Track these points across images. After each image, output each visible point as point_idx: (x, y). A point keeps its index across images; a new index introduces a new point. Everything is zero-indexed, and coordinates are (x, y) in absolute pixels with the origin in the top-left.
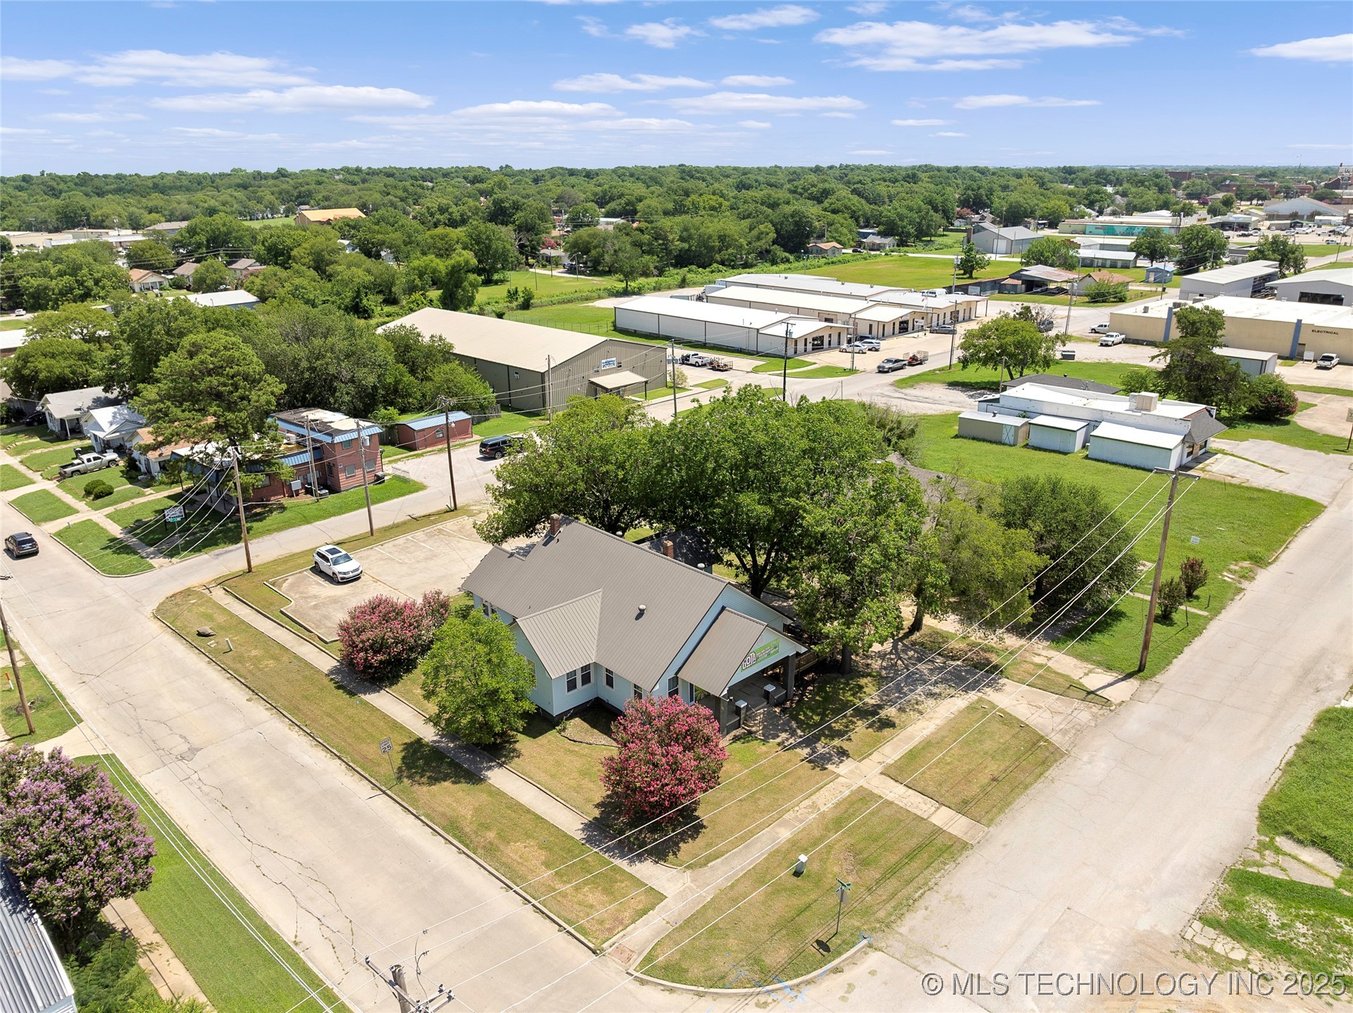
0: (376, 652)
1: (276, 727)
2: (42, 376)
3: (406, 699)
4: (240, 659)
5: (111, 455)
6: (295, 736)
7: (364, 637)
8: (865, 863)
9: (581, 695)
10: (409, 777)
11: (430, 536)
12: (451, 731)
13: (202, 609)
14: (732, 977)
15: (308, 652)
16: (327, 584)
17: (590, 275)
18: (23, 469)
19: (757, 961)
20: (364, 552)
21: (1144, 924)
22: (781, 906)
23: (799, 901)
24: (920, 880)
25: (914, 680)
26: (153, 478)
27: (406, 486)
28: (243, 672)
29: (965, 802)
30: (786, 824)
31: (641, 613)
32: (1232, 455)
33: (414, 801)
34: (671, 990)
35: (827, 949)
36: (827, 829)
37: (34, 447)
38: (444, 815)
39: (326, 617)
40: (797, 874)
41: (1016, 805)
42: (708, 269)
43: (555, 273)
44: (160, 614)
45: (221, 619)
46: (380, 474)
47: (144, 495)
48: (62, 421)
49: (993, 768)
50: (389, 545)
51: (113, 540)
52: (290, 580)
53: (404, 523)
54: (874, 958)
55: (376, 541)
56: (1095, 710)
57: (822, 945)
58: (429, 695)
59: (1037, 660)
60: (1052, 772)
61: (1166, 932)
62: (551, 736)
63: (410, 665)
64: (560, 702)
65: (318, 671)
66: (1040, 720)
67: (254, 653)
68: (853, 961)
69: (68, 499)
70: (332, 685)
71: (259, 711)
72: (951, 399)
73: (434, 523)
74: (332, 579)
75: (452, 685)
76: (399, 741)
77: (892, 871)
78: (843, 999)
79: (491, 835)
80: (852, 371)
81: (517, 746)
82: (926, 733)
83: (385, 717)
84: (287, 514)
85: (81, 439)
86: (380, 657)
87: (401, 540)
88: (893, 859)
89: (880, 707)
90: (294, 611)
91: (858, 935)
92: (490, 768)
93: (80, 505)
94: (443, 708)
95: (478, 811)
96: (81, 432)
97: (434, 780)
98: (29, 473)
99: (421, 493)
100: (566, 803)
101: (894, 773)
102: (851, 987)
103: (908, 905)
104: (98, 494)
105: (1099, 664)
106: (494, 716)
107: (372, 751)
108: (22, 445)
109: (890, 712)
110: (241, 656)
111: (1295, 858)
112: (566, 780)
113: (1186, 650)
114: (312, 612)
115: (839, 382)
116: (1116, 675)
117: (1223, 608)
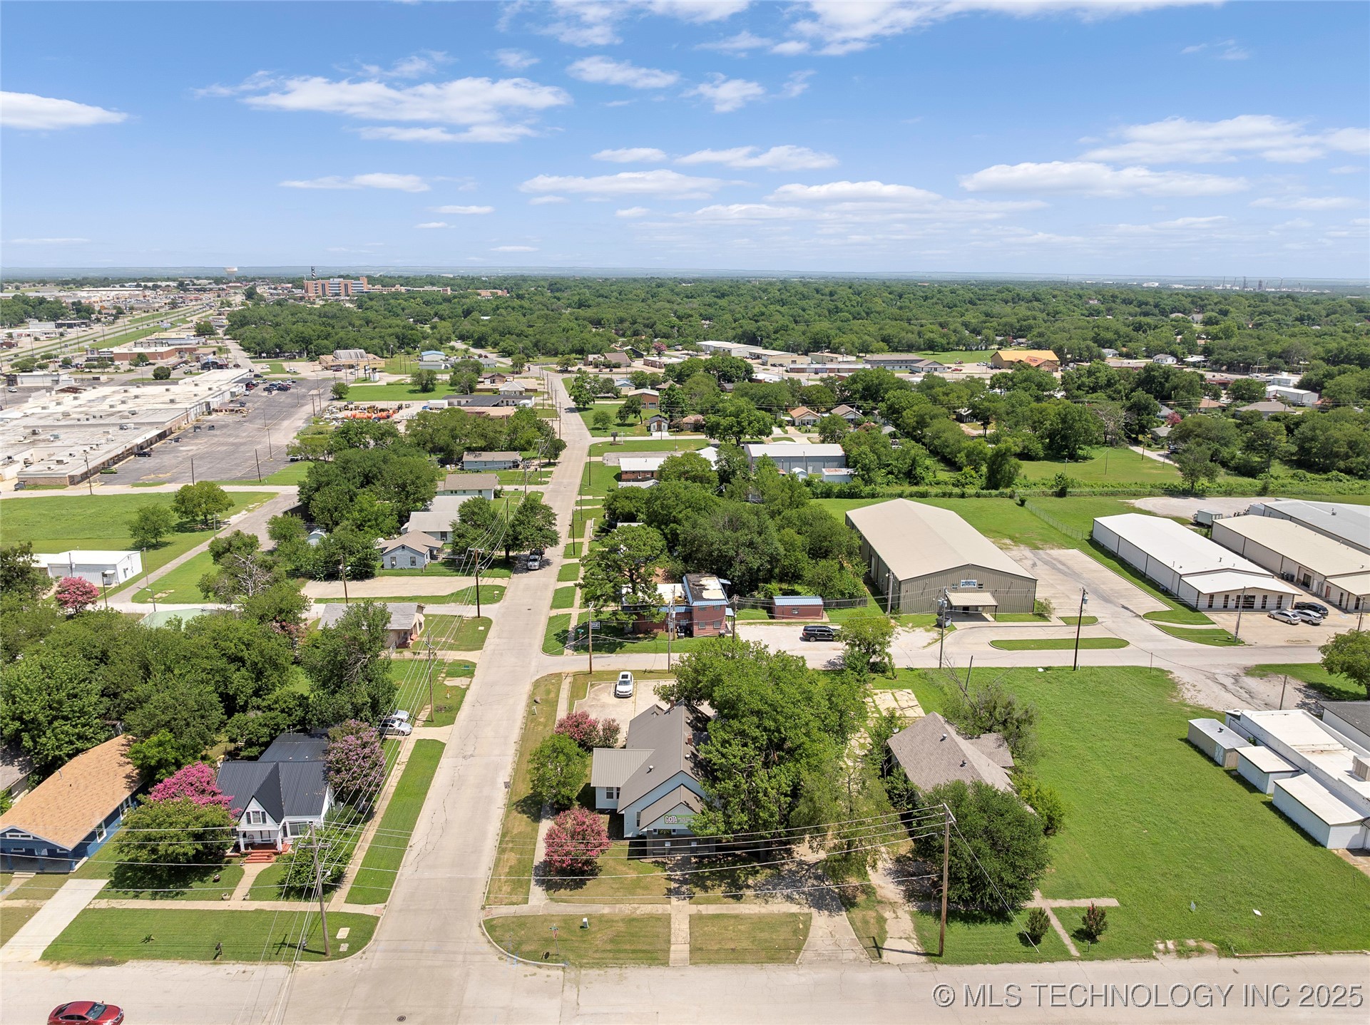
8: (613, 941)
9: (613, 804)
10: (520, 806)
13: (553, 687)
14: (506, 943)
16: (612, 695)
18: (581, 568)
19: (520, 944)
20: (651, 682)
22: (559, 934)
23: (566, 936)
25: (794, 885)
28: (527, 727)
29: (702, 949)
30: (614, 908)
31: (650, 771)
33: (507, 817)
35: (547, 958)
36: (624, 920)
38: (510, 828)
40: (583, 927)
41: (722, 966)
44: (536, 682)
45: (553, 696)
49: (743, 945)
51: (566, 632)
52: (602, 686)
54: (560, 973)
56: (862, 957)
57: (548, 955)
59: (888, 915)
60: (769, 966)
64: (600, 802)
66: (819, 942)
67: (541, 720)
68: (549, 968)
69: (578, 596)
74: (615, 693)
77: (618, 951)
79: (511, 846)
80: (1234, 642)
82: (748, 911)
88: (627, 947)
89: (749, 887)
90: (579, 704)
91: (566, 961)
92: (548, 818)
93: (578, 602)
95: (522, 833)
101: (695, 918)
102: (535, 974)
103: (601, 966)
105: (923, 938)
109: (750, 893)
110: (535, 719)
115: (1196, 650)
116: (920, 950)
117: (1102, 959)
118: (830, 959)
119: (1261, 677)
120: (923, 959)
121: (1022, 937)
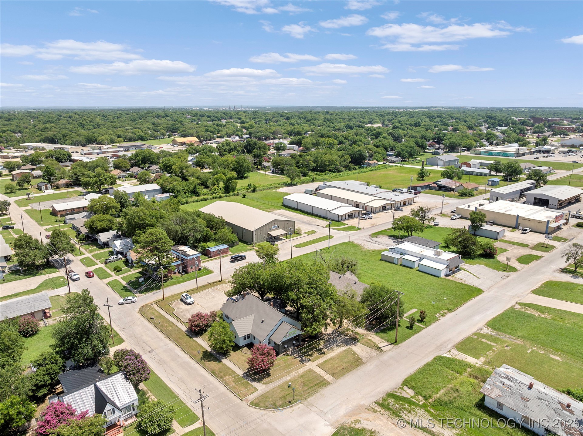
0: (197, 328)
1: (172, 345)
2: (98, 228)
3: (204, 339)
4: (162, 326)
5: (120, 256)
6: (177, 347)
7: (194, 323)
8: (305, 386)
9: (247, 341)
10: (204, 360)
11: (214, 290)
12: (214, 349)
13: (151, 311)
14: (269, 406)
15: (180, 325)
16: (184, 305)
17: (280, 174)
18: (93, 258)
19: (275, 404)
20: (195, 295)
21: (362, 403)
22: (283, 393)
23: (287, 393)
24: (316, 390)
25: (335, 342)
26: (133, 265)
27: (208, 272)
28: (163, 330)
29: (334, 374)
30: (290, 376)
31: (263, 321)
32: (467, 271)
33: (205, 366)
34: (256, 408)
35: (290, 403)
36: (299, 378)
37: (95, 250)
38: (211, 369)
39: (184, 315)
40: (289, 387)
41: (346, 375)
42: (324, 173)
43: (267, 173)
44: (140, 311)
45: (157, 314)
46: (200, 267)
47: (131, 271)
48: (104, 242)
49: (344, 366)
50: (202, 293)
51: (124, 287)
52: (175, 303)
53: (206, 285)
54: (301, 405)
55: (198, 291)
56: (378, 352)
57: (290, 402)
58: (210, 340)
59: (369, 338)
60: (359, 368)
61: (366, 404)
62: (239, 351)
63: (206, 330)
64: (241, 343)
65: (182, 331)
66: (362, 354)
67: (166, 325)
68: (295, 405)
69: (109, 271)
70: (186, 335)
71: (168, 341)
72: (387, 243)
73: (215, 285)
74: (186, 303)
75: (215, 338)
76: (202, 351)
77: (311, 388)
78: (291, 412)
79: (222, 374)
80: (358, 229)
81: (230, 354)
82: (332, 356)
83: (199, 344)
84: (173, 280)
85: (109, 248)
86: (198, 329)
87: (205, 291)
88: (312, 385)
89: (323, 349)
90: (176, 313)
91: (298, 400)
92: (223, 359)
93: (112, 273)
94: (213, 344)
95: (219, 369)
96: (109, 246)
97: (209, 361)
98: (95, 260)
99: (212, 274)
100: (240, 368)
101: (319, 366)
102: (293, 410)
103: (311, 395)
104: (117, 270)
105: (385, 340)
106: (224, 346)
107: (195, 353)
108: (91, 250)
109: (325, 350)
110: (163, 325)
111: (406, 391)
112: (241, 362)
113: (412, 337)
114: (181, 314)
115: (352, 233)
116: (389, 343)
117: (430, 325)
118: (371, 358)
119: (376, 237)
120: (392, 345)
121: (408, 327)
